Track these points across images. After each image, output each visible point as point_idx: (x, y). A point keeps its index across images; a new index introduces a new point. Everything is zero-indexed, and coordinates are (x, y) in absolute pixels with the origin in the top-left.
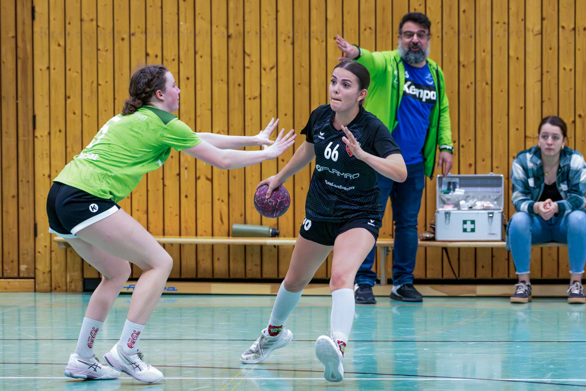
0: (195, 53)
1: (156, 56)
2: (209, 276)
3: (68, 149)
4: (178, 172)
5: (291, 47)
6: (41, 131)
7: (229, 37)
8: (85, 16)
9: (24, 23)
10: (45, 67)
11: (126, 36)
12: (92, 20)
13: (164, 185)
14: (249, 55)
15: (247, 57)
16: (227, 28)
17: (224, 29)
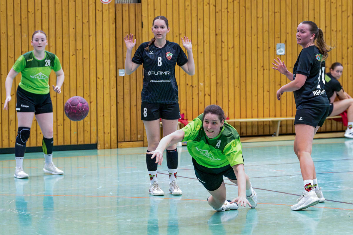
0: (204, 42)
4: (197, 93)
5: (239, 39)
7: (216, 35)
9: (139, 30)
11: (178, 35)
13: (193, 98)
14: (224, 42)
15: (223, 43)
17: (214, 32)
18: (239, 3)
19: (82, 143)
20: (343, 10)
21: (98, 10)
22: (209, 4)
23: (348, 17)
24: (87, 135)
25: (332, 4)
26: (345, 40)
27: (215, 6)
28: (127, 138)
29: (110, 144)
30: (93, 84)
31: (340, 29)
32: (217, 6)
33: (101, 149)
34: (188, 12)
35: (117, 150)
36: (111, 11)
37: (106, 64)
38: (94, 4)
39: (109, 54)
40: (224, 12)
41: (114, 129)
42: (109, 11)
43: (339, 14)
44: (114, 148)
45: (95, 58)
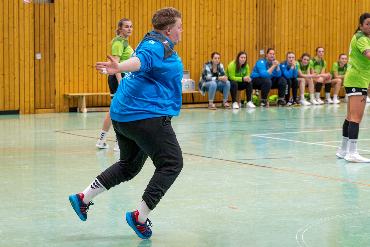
0: (102, 33)
1: (91, 34)
2: (105, 105)
3: (65, 65)
6: (57, 59)
7: (112, 28)
8: (70, 21)
9: (52, 23)
10: (58, 38)
11: (82, 28)
12: (72, 22)
13: (93, 76)
16: (111, 25)
17: (110, 25)
18: (129, 4)
19: (8, 109)
20: (209, 9)
21: (21, 8)
22: (106, 4)
23: (213, 15)
24: (12, 103)
25: (201, 5)
26: (210, 33)
27: (111, 6)
28: (43, 106)
29: (29, 111)
30: (17, 65)
31: (207, 24)
32: (112, 6)
33: (22, 114)
34: (90, 10)
35: (35, 115)
36: (31, 9)
37: (27, 50)
38: (18, 4)
39: (29, 42)
40: (118, 10)
41: (32, 99)
42: (29, 9)
43: (206, 13)
44: (32, 113)
45: (18, 44)
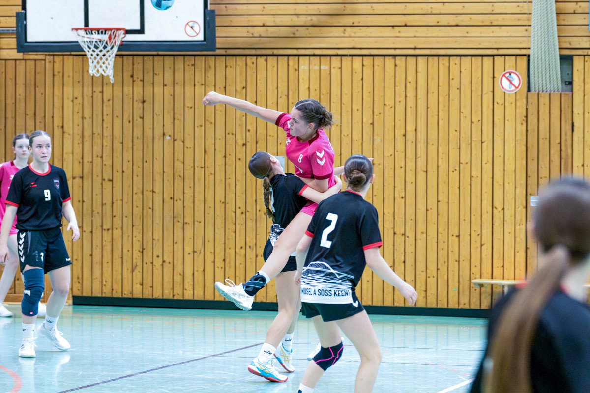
19: (467, 307)
21: (497, 103)
24: (475, 294)
30: (487, 217)
37: (509, 187)
38: (491, 94)
39: (515, 171)
42: (517, 105)
45: (491, 176)
